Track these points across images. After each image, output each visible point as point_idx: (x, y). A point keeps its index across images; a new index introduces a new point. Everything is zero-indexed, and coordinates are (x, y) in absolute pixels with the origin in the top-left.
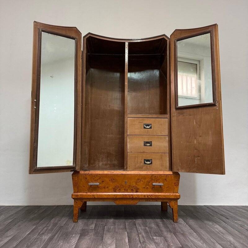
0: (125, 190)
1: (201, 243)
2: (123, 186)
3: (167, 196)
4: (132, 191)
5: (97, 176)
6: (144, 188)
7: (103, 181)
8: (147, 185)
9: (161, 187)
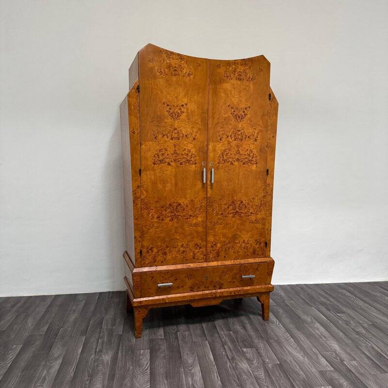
0: (205, 287)
1: (302, 356)
2: (203, 283)
3: (257, 290)
4: (215, 287)
5: (168, 273)
6: (230, 282)
7: (176, 280)
8: (233, 278)
9: (250, 279)
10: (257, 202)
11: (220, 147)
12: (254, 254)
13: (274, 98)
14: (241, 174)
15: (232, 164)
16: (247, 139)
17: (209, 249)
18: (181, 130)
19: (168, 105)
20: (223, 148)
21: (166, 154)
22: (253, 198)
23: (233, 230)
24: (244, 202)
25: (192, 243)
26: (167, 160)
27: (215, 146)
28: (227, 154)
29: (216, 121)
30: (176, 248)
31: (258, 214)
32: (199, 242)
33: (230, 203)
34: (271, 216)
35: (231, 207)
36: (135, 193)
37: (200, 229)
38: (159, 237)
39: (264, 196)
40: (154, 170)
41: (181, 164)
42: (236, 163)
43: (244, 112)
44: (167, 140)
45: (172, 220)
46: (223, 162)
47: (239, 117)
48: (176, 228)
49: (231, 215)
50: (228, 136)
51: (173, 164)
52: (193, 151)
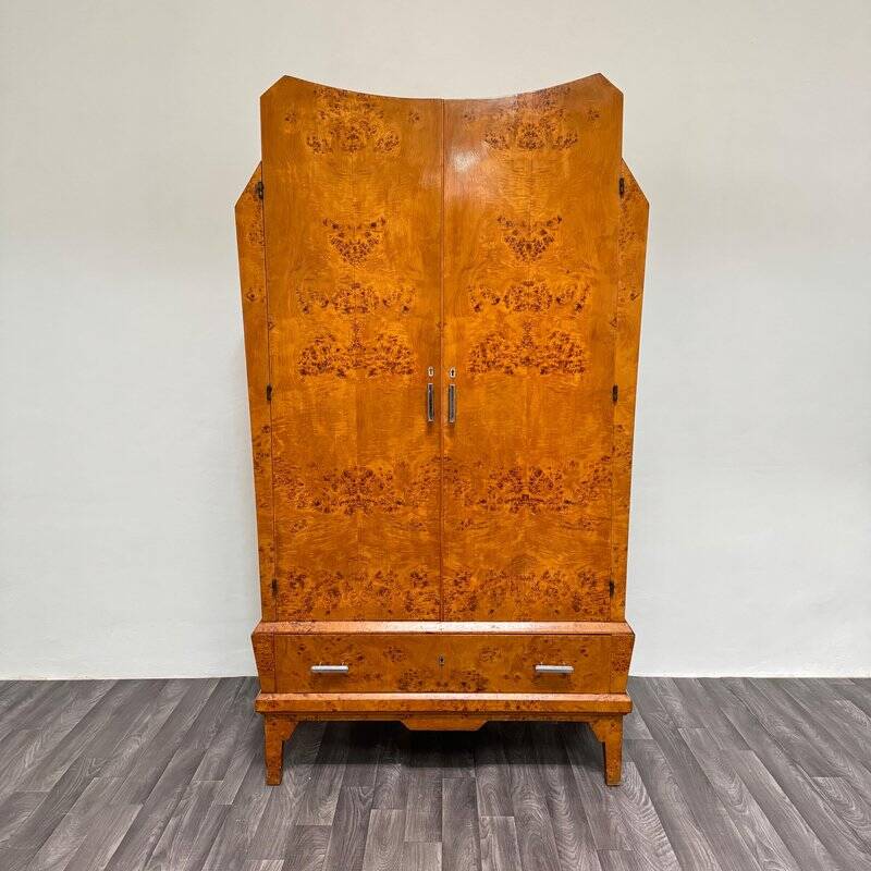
0: (438, 684)
2: (432, 672)
3: (584, 706)
4: (464, 688)
5: (339, 640)
6: (506, 677)
7: (361, 658)
8: (515, 668)
9: (564, 675)
10: (585, 474)
11: (475, 328)
12: (575, 611)
13: (635, 187)
14: (536, 399)
15: (509, 372)
16: (554, 304)
17: (449, 589)
18: (370, 289)
19: (335, 227)
20: (485, 332)
21: (333, 350)
22: (572, 463)
23: (514, 543)
24: (545, 472)
25: (404, 571)
26: (337, 364)
27: (460, 328)
28: (495, 347)
29: (463, 260)
30: (361, 579)
31: (586, 505)
32: (422, 568)
33: (506, 473)
34: (628, 511)
35: (508, 485)
36: (259, 445)
37: (424, 536)
38: (318, 552)
39: (605, 459)
40: (303, 389)
41: (372, 373)
42: (522, 370)
43: (544, 232)
44: (334, 312)
45: (351, 511)
46: (485, 367)
47: (529, 247)
48: (362, 532)
49: (508, 506)
50: (498, 300)
51: (352, 373)
52: (404, 339)
